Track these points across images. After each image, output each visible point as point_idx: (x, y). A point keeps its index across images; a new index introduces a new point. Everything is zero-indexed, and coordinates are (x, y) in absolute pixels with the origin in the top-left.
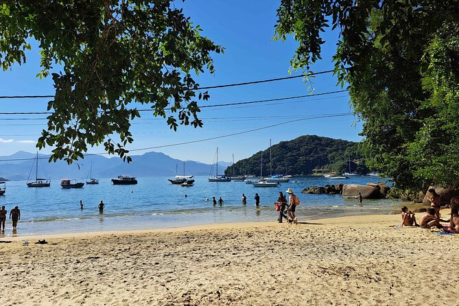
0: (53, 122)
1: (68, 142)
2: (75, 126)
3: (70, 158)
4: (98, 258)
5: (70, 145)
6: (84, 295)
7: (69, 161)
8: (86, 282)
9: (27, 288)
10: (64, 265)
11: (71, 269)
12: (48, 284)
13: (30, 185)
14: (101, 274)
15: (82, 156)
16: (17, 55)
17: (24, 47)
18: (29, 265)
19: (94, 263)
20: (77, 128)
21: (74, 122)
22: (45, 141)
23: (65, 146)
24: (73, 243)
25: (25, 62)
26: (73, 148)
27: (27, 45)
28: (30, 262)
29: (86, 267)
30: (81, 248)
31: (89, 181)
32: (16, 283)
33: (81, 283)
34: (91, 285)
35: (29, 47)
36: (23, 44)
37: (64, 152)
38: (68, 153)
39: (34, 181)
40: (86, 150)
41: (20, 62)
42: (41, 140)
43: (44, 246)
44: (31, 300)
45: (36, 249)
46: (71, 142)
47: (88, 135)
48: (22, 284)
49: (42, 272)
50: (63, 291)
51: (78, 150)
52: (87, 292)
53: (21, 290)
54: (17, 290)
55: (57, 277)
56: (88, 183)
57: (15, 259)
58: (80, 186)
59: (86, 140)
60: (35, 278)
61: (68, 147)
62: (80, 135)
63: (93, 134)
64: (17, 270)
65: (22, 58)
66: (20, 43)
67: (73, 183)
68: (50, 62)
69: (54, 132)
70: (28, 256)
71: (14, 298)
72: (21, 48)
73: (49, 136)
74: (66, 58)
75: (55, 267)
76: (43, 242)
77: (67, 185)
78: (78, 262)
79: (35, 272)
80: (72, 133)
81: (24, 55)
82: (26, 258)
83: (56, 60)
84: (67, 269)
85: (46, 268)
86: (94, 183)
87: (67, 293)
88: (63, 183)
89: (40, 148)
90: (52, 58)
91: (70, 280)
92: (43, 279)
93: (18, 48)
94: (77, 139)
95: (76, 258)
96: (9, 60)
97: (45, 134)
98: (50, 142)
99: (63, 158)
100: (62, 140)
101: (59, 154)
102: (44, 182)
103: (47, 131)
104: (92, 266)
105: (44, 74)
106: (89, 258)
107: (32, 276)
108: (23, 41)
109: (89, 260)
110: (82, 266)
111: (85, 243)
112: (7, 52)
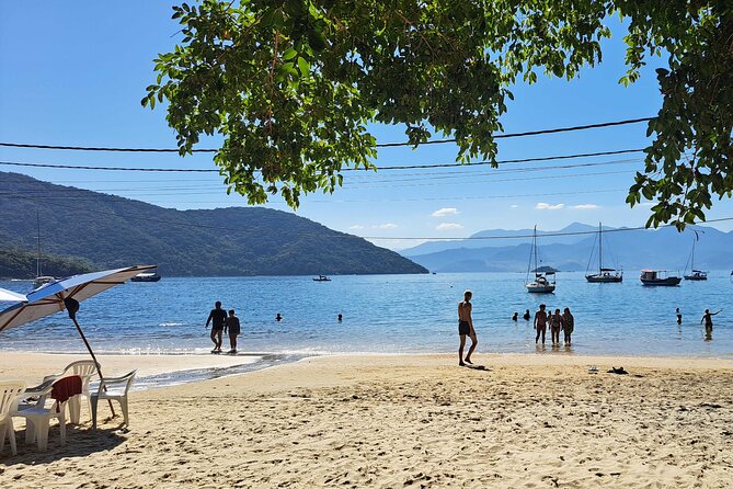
0: (653, 158)
1: (678, 191)
2: (692, 163)
3: (682, 220)
4: (718, 406)
5: (682, 197)
6: (701, 464)
7: (680, 226)
8: (702, 444)
9: (605, 438)
10: (660, 412)
11: (671, 419)
12: (638, 437)
13: (591, 279)
14: (727, 434)
15: (702, 216)
16: (587, 50)
17: (599, 35)
18: (603, 405)
19: (711, 414)
20: (695, 165)
21: (688, 156)
22: (640, 191)
23: (673, 199)
24: (669, 377)
25: (600, 61)
26: (688, 202)
27: (604, 30)
28: (604, 400)
29: (699, 419)
30: (686, 387)
31: (690, 274)
32: (587, 428)
33: (693, 443)
34: (711, 451)
35: (607, 34)
36: (597, 31)
37: (672, 209)
38: (679, 210)
39: (595, 273)
40: (709, 205)
41: (591, 62)
42: (634, 190)
43: (622, 377)
44: (613, 457)
45: (610, 380)
46: (684, 191)
47: (715, 177)
48: (597, 432)
49: (626, 417)
50: (664, 451)
51: (696, 205)
52: (707, 461)
53: (596, 441)
54: (591, 440)
55: (651, 428)
56: (687, 278)
57: (581, 393)
58: (673, 282)
59: (710, 186)
60: (615, 425)
61: (679, 200)
62: (700, 177)
63: (724, 175)
64: (586, 409)
65: (595, 53)
66: (592, 29)
67: (661, 276)
68: (641, 54)
69: (654, 176)
70: (599, 390)
71: (587, 450)
72: (594, 37)
73: (646, 183)
74: (673, 41)
75: (644, 412)
76: (621, 371)
77: (650, 280)
78: (684, 410)
79: (614, 416)
80: (685, 174)
81: (599, 49)
82: (597, 392)
83: (652, 49)
84: (665, 418)
85: (630, 412)
86: (698, 277)
87: (671, 456)
88: (644, 276)
89: (632, 204)
90: (645, 46)
91: (674, 436)
92: (628, 429)
93: (589, 38)
94: (694, 185)
95: (678, 403)
96: (576, 61)
97: (641, 179)
98: (649, 194)
99: (670, 221)
100: (668, 189)
101: (662, 213)
102: (613, 274)
103: (643, 174)
104: (708, 418)
105: (631, 77)
106: (702, 405)
107: (611, 422)
108: (598, 24)
109: (703, 409)
110: (691, 416)
111: (691, 380)
112: (572, 48)
